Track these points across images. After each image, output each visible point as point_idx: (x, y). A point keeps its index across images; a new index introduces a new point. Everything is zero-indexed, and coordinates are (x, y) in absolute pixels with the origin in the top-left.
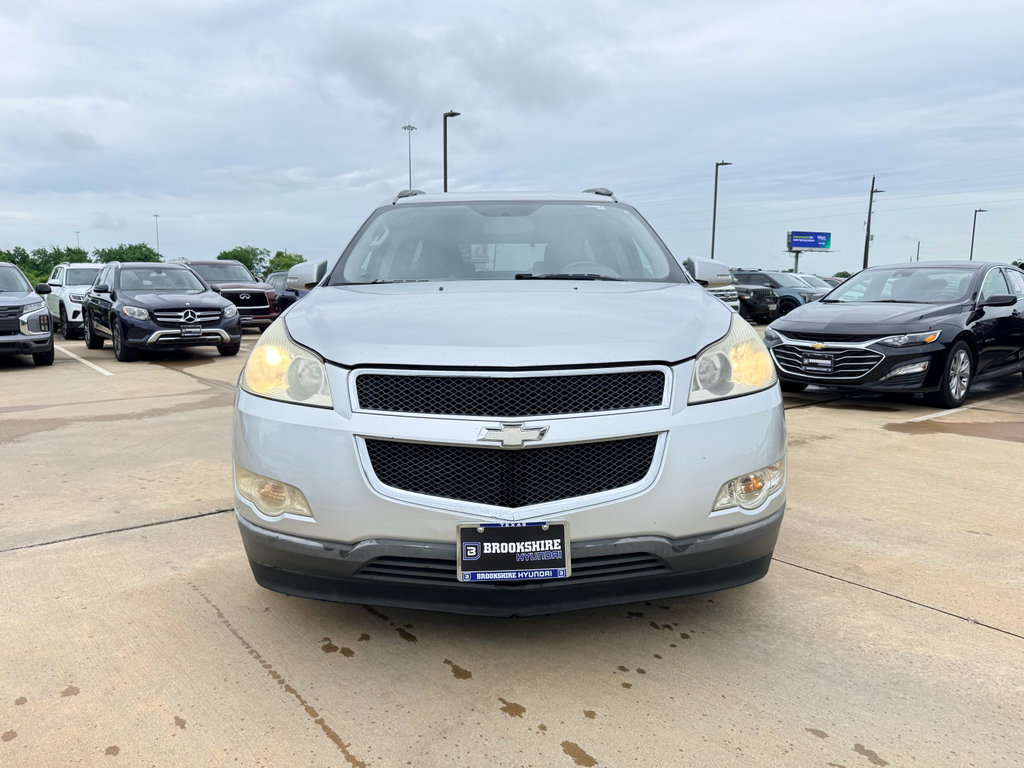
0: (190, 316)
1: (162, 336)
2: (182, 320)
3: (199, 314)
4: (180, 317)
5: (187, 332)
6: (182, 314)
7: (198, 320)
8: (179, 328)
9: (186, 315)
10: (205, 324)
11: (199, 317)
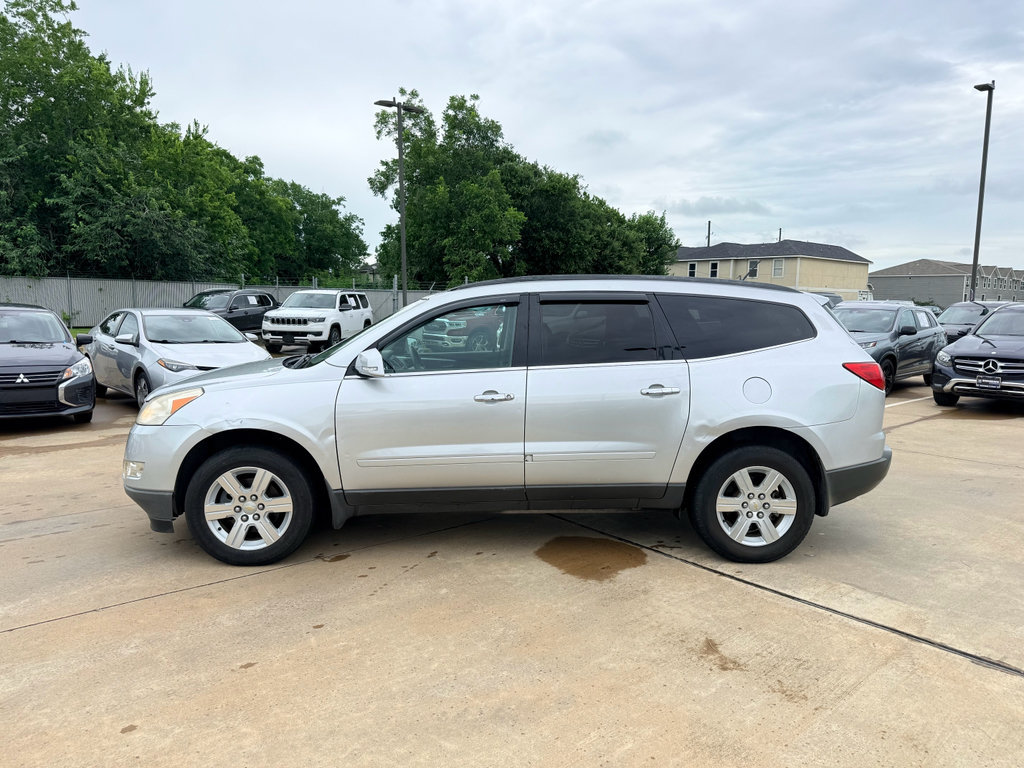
0: (991, 366)
1: (957, 384)
2: (981, 370)
3: (1003, 364)
4: (980, 366)
5: (983, 383)
6: (982, 363)
7: (1000, 371)
8: (975, 378)
9: (987, 364)
10: (1005, 377)
11: (1002, 367)
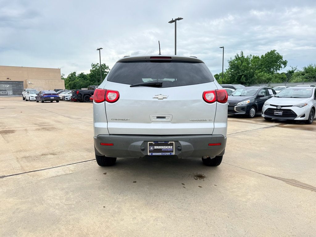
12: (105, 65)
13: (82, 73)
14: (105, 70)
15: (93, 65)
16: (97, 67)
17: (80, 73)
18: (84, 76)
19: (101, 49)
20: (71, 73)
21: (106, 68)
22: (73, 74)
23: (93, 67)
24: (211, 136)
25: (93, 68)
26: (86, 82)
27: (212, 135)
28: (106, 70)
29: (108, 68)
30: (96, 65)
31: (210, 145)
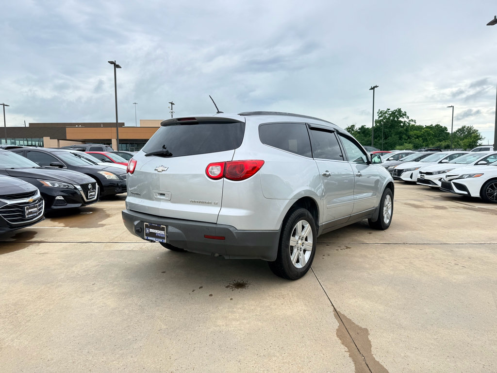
12: (400, 111)
13: (363, 127)
14: (399, 119)
15: (381, 113)
16: (386, 115)
17: (360, 127)
18: (365, 131)
19: (376, 87)
20: (347, 127)
21: (401, 116)
22: (350, 128)
23: (380, 115)
24: (214, 226)
25: (380, 117)
26: (366, 140)
27: (216, 224)
28: (401, 119)
29: (405, 115)
30: (386, 112)
31: (206, 236)
